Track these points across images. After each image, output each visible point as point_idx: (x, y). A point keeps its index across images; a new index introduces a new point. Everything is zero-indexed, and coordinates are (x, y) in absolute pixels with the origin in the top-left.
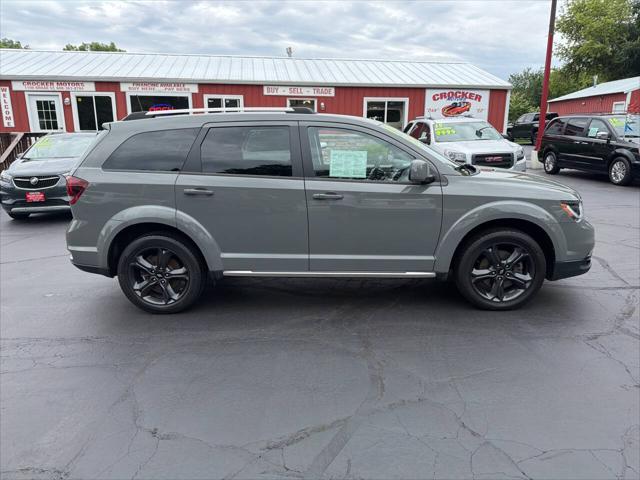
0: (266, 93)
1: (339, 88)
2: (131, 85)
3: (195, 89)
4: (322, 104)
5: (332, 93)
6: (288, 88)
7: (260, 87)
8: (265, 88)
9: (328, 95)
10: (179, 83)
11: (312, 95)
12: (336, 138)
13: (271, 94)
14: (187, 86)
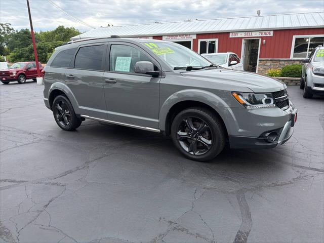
0: (231, 36)
1: (276, 31)
2: (167, 37)
3: (195, 37)
4: (264, 41)
5: (272, 34)
6: (244, 33)
7: (228, 33)
8: (231, 34)
9: (269, 35)
10: (187, 34)
11: (259, 36)
12: (271, 60)
13: (234, 37)
14: (191, 36)
